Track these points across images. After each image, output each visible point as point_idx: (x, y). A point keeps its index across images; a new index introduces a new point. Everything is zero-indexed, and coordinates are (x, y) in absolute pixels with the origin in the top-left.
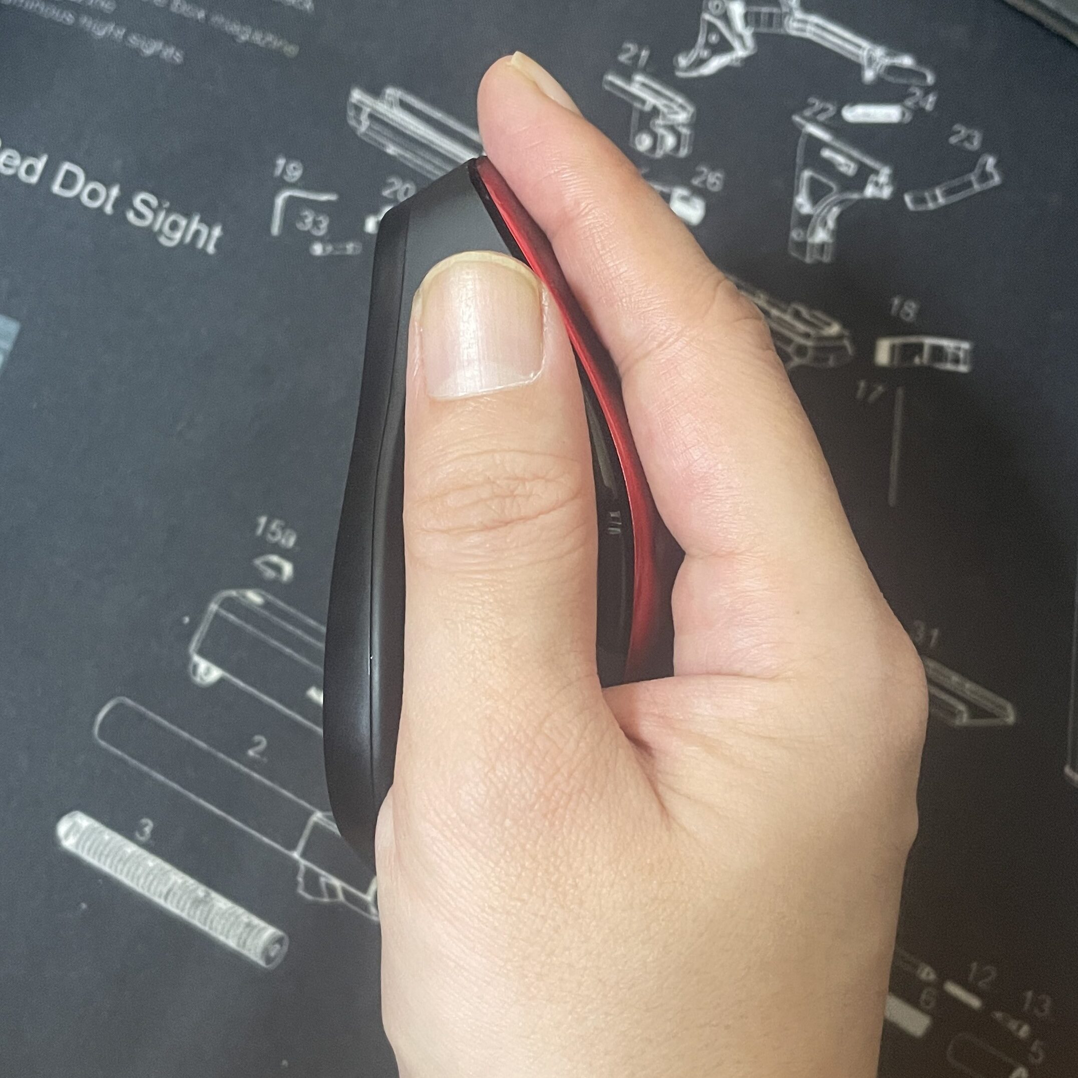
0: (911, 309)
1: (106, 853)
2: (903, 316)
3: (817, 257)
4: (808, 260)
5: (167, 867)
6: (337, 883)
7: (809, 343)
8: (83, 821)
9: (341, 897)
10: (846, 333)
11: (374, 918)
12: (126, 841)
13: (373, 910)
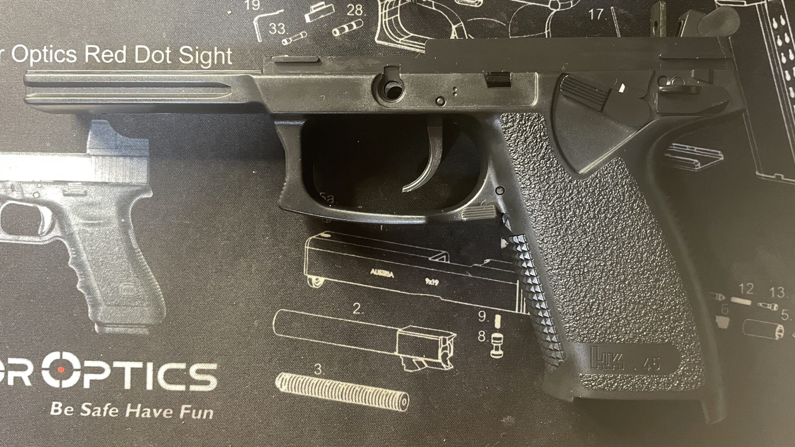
1: (303, 387)
5: (337, 382)
6: (422, 359)
8: (287, 376)
9: (426, 366)
11: (446, 369)
12: (311, 378)
13: (444, 366)
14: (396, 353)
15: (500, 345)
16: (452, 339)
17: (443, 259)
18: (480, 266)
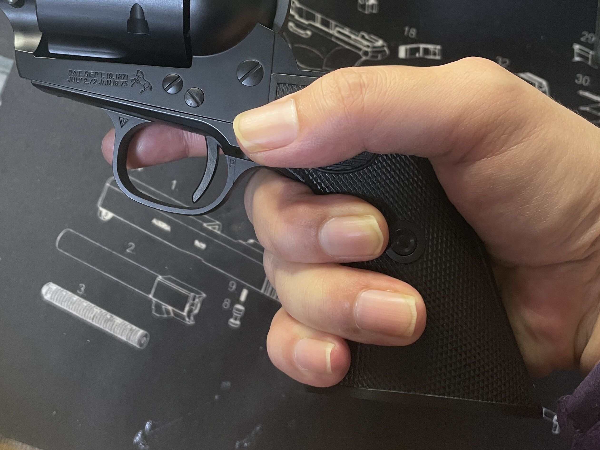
0: (413, 32)
1: (64, 300)
2: (410, 35)
3: (370, 10)
4: (366, 12)
5: (93, 305)
6: (170, 308)
7: (369, 50)
8: (53, 287)
9: (172, 314)
10: (385, 44)
11: (188, 323)
12: (73, 295)
13: (187, 319)
14: (151, 296)
15: (239, 315)
16: (201, 299)
17: (214, 228)
18: (244, 243)
